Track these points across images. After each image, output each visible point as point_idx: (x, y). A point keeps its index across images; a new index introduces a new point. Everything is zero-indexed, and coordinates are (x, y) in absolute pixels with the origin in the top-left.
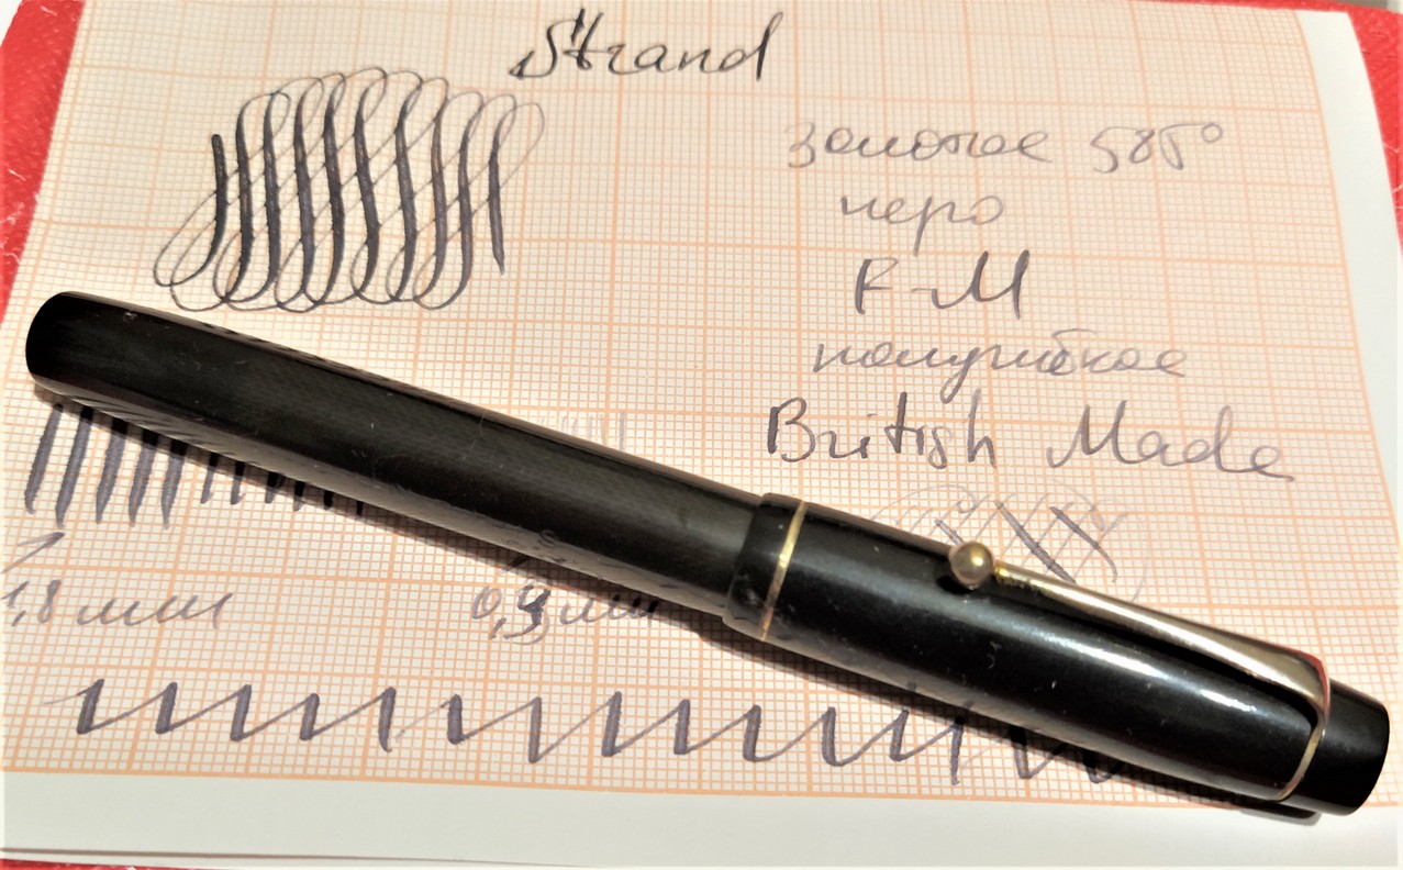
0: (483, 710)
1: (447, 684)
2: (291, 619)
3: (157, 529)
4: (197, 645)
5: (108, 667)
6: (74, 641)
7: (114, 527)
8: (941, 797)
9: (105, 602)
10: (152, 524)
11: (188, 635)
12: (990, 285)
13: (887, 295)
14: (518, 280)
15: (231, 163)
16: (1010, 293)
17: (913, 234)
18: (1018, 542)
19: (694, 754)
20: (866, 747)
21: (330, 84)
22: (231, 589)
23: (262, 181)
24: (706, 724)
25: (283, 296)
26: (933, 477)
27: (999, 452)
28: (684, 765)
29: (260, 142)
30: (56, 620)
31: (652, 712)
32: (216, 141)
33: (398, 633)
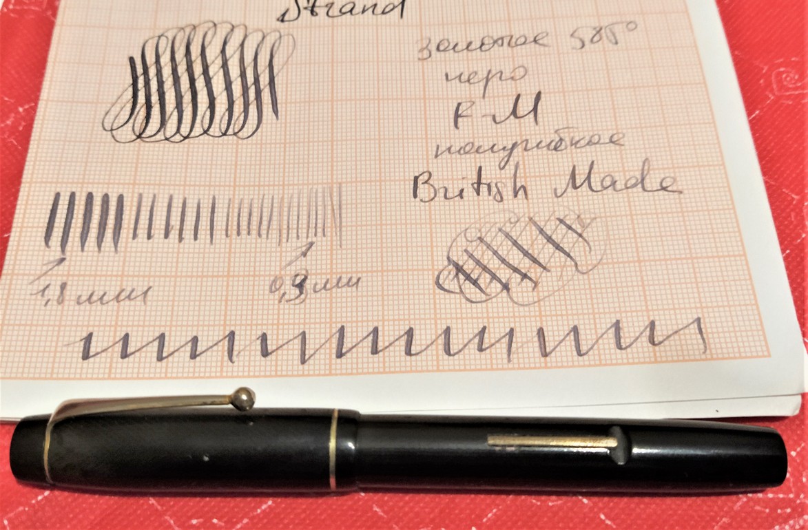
0: (277, 340)
1: (259, 327)
2: (182, 298)
3: (112, 254)
4: (137, 313)
5: (94, 326)
6: (76, 313)
7: (90, 254)
8: (503, 369)
9: (90, 293)
10: (109, 252)
11: (132, 308)
12: (521, 110)
13: (470, 119)
14: (286, 123)
15: (140, 70)
16: (532, 114)
17: (482, 88)
18: (540, 237)
19: (381, 354)
20: (465, 346)
21: (188, 30)
22: (151, 284)
23: (155, 79)
24: (386, 338)
25: (168, 134)
26: (496, 207)
27: (529, 192)
28: (376, 360)
29: (154, 60)
30: (66, 303)
31: (360, 334)
32: (132, 60)
33: (234, 303)
